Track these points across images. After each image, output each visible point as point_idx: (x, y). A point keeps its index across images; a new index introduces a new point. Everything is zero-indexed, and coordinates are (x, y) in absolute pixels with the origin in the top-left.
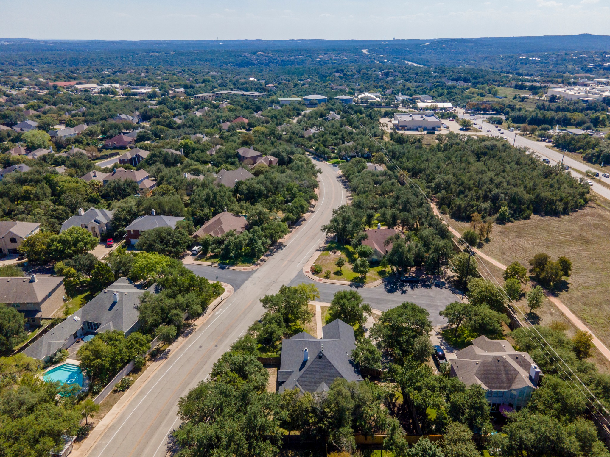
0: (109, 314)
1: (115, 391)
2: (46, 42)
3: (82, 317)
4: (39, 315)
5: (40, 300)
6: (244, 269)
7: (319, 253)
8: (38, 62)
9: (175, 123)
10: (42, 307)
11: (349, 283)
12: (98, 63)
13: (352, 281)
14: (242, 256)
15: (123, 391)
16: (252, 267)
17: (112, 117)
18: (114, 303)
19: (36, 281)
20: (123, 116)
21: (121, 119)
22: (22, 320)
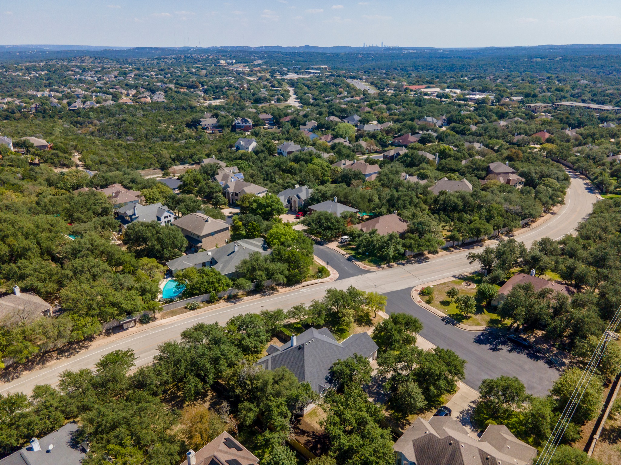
0: (226, 258)
1: (186, 308)
2: (444, 50)
3: (213, 255)
4: (199, 245)
5: (202, 234)
6: (365, 267)
7: (453, 279)
8: (423, 68)
9: (469, 130)
10: (204, 240)
11: (445, 315)
12: (473, 69)
13: (450, 315)
14: (376, 256)
15: (190, 310)
16: (374, 268)
17: (419, 118)
18: (234, 252)
19: (210, 221)
20: (429, 119)
21: (425, 120)
22: (186, 243)
